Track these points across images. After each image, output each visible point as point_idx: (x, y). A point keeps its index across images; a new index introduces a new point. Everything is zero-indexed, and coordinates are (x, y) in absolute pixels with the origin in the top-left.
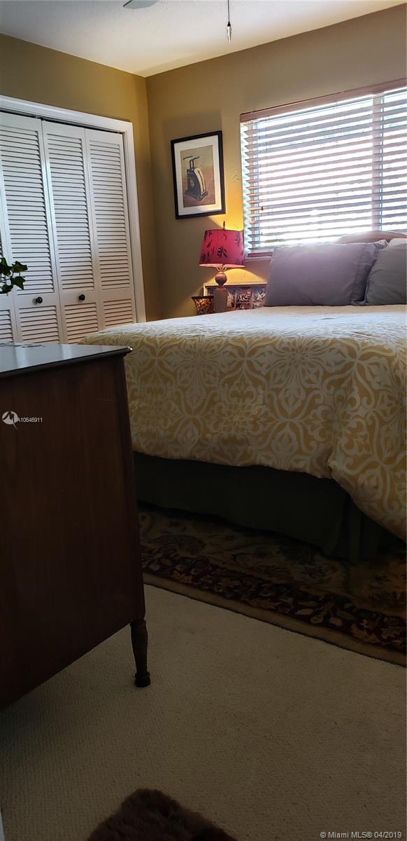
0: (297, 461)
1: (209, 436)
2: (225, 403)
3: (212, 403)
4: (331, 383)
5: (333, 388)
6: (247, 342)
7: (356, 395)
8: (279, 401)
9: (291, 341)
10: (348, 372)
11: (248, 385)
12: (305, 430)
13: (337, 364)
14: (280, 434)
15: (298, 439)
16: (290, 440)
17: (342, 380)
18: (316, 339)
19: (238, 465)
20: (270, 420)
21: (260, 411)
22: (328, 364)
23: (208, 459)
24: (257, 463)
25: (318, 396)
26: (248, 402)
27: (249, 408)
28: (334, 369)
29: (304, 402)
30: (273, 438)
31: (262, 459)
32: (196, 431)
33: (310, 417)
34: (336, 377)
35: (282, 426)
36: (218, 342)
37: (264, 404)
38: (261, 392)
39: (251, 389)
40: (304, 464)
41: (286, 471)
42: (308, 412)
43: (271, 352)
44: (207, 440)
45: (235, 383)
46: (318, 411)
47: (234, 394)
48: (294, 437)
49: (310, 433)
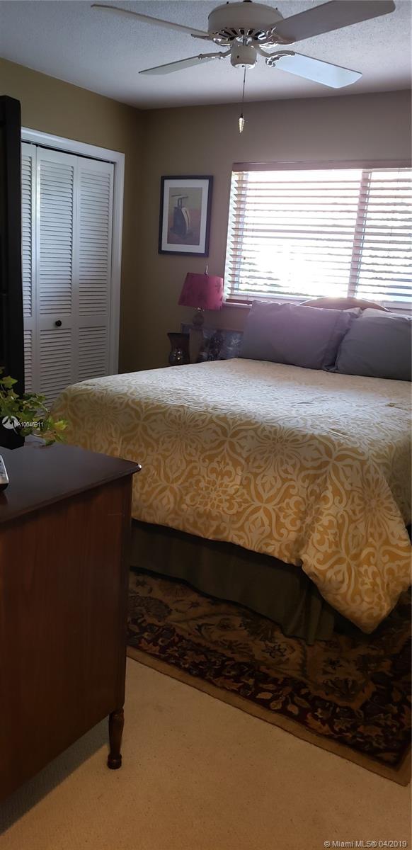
0: (267, 545)
1: (184, 506)
2: (203, 477)
3: (191, 475)
4: (307, 476)
5: (307, 481)
6: (231, 422)
7: (329, 494)
8: (256, 485)
9: (272, 430)
10: (323, 470)
11: (228, 464)
12: (278, 517)
13: (313, 460)
14: (255, 516)
15: (270, 525)
16: (263, 525)
17: (316, 477)
18: (296, 433)
19: (210, 538)
20: (246, 501)
21: (237, 491)
22: (305, 459)
23: (181, 528)
24: (229, 540)
25: (294, 487)
26: (226, 480)
27: (227, 486)
28: (310, 464)
29: (279, 490)
30: (247, 519)
31: (233, 537)
32: (172, 500)
33: (284, 505)
34: (311, 472)
35: (257, 510)
36: (203, 417)
37: (241, 484)
38: (240, 473)
39: (230, 468)
40: (273, 549)
41: (255, 552)
42: (282, 500)
43: (252, 437)
44: (182, 510)
45: (216, 459)
46: (292, 501)
47: (213, 470)
48: (266, 522)
49: (282, 520)
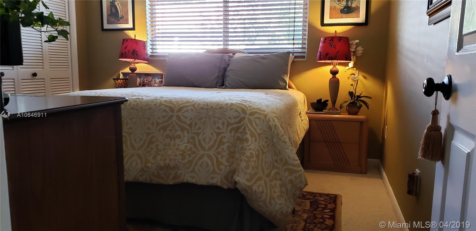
0: (212, 178)
1: (149, 165)
2: (161, 142)
3: (151, 142)
4: (232, 129)
5: (233, 132)
6: (175, 104)
7: (248, 136)
8: (199, 141)
9: (205, 104)
10: (242, 123)
11: (177, 130)
12: (217, 159)
13: (235, 118)
14: (201, 161)
15: (213, 165)
16: (208, 165)
17: (238, 128)
18: (221, 103)
19: (171, 184)
20: (194, 152)
21: (186, 147)
22: (230, 118)
23: (148, 180)
24: (185, 181)
25: (225, 137)
26: (178, 141)
27: (179, 145)
28: (233, 121)
29: (215, 141)
30: (196, 164)
31: (188, 178)
32: (139, 161)
33: (220, 150)
34: (235, 126)
35: (202, 156)
36: (154, 103)
37: (188, 142)
38: (187, 135)
39: (179, 133)
40: (217, 180)
41: (205, 186)
42: (218, 147)
43: (192, 110)
44: (148, 168)
45: (168, 129)
46: (225, 147)
47: (168, 136)
48: (210, 163)
49: (220, 160)
